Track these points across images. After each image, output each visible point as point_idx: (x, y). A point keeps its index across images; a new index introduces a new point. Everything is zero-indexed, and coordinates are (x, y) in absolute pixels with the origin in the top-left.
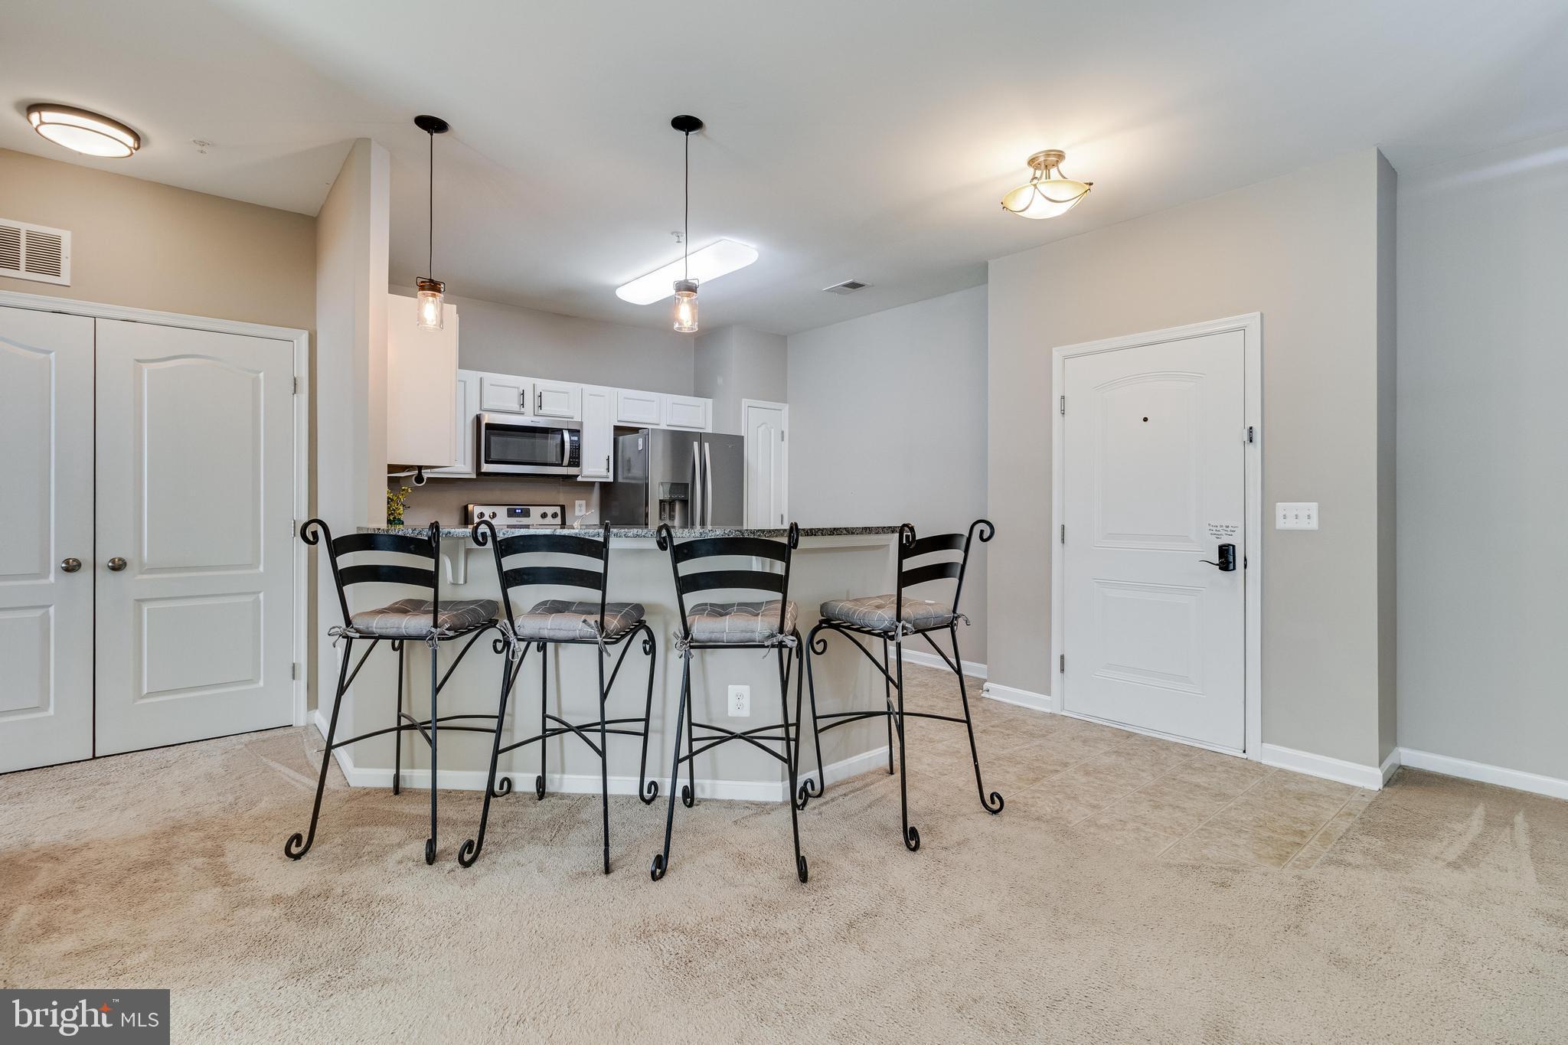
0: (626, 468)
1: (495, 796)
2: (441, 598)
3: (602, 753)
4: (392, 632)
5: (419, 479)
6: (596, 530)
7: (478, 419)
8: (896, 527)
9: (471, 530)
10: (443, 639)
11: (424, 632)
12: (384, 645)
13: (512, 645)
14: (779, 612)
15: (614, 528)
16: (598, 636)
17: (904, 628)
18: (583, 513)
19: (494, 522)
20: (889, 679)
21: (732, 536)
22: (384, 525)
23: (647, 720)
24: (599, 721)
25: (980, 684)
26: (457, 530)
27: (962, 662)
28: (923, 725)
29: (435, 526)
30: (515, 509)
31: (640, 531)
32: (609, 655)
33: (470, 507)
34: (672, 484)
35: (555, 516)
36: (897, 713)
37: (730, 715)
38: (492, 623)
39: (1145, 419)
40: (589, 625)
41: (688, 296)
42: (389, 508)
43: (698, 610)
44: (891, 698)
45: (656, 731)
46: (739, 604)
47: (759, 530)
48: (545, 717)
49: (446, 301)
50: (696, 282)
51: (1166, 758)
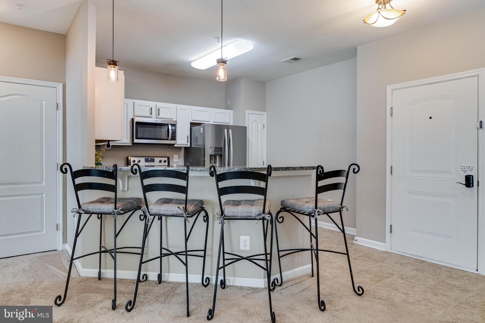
0: (195, 141)
1: (141, 282)
2: (118, 197)
3: (186, 265)
4: (97, 211)
5: (108, 146)
6: (183, 168)
7: (133, 120)
8: (315, 167)
9: (130, 168)
10: (119, 214)
11: (111, 211)
12: (94, 216)
13: (148, 217)
14: (263, 204)
15: (191, 167)
16: (184, 214)
17: (318, 212)
18: (177, 160)
19: (140, 164)
20: (311, 234)
21: (242, 171)
22: (94, 166)
23: (205, 251)
24: (185, 250)
25: (353, 237)
26: (124, 168)
27: (345, 227)
28: (327, 255)
29: (115, 166)
30: (148, 159)
31: (202, 168)
32: (189, 222)
33: (129, 158)
34: (216, 148)
35: (165, 161)
36: (315, 250)
37: (241, 249)
38: (139, 208)
39: (431, 118)
40: (180, 209)
41: (223, 65)
42: (96, 158)
43: (227, 203)
44: (313, 243)
45: (209, 256)
46: (245, 201)
47: (254, 168)
48: (161, 248)
49: (120, 69)
50: (226, 59)
51: (439, 273)
